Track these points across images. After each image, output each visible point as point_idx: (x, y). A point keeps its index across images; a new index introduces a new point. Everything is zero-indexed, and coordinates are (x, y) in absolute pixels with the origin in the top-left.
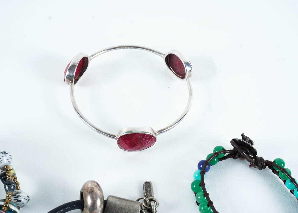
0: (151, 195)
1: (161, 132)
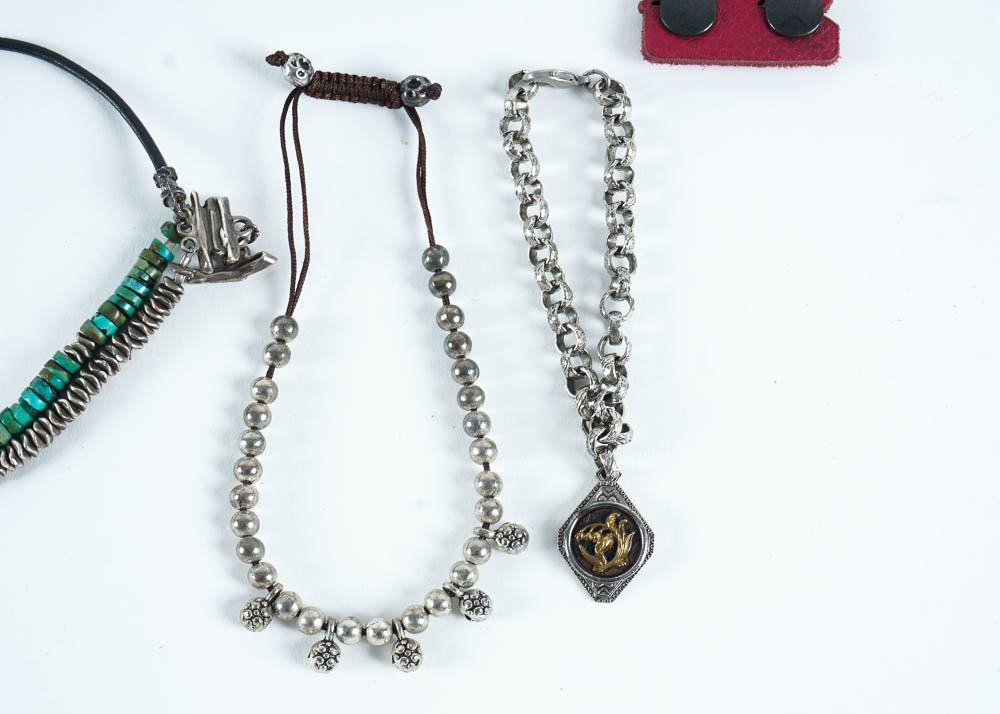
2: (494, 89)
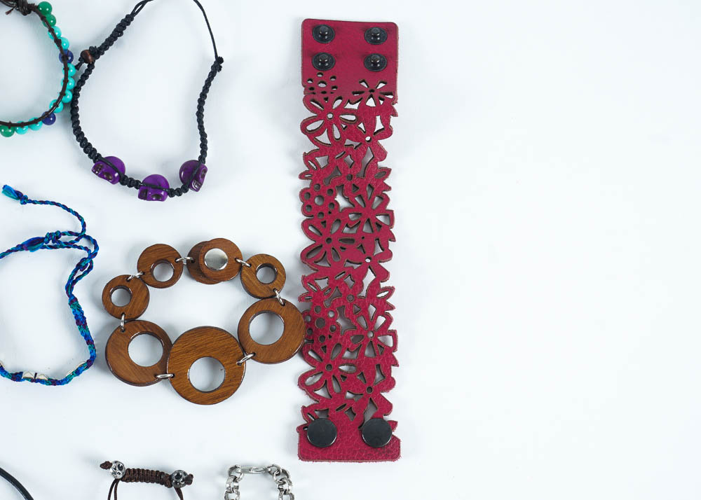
2: (221, 474)
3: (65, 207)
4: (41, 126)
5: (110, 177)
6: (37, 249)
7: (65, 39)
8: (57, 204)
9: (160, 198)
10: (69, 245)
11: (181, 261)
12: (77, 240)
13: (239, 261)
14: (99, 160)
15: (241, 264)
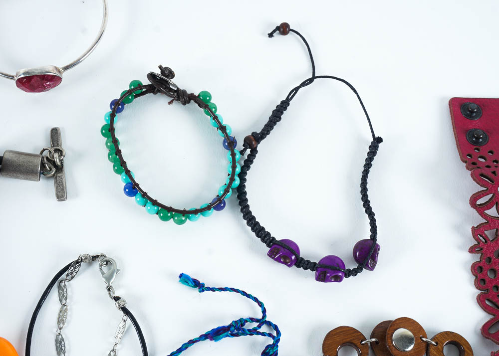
0: (58, 144)
1: (66, 68)
3: (244, 293)
4: (213, 212)
5: (288, 261)
6: (222, 338)
7: (229, 126)
8: (237, 291)
9: (338, 279)
10: (253, 332)
11: (366, 343)
12: (259, 327)
13: (424, 339)
14: (274, 244)
15: (426, 342)
